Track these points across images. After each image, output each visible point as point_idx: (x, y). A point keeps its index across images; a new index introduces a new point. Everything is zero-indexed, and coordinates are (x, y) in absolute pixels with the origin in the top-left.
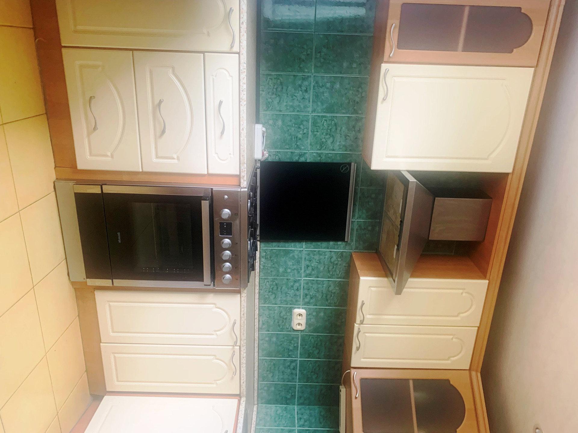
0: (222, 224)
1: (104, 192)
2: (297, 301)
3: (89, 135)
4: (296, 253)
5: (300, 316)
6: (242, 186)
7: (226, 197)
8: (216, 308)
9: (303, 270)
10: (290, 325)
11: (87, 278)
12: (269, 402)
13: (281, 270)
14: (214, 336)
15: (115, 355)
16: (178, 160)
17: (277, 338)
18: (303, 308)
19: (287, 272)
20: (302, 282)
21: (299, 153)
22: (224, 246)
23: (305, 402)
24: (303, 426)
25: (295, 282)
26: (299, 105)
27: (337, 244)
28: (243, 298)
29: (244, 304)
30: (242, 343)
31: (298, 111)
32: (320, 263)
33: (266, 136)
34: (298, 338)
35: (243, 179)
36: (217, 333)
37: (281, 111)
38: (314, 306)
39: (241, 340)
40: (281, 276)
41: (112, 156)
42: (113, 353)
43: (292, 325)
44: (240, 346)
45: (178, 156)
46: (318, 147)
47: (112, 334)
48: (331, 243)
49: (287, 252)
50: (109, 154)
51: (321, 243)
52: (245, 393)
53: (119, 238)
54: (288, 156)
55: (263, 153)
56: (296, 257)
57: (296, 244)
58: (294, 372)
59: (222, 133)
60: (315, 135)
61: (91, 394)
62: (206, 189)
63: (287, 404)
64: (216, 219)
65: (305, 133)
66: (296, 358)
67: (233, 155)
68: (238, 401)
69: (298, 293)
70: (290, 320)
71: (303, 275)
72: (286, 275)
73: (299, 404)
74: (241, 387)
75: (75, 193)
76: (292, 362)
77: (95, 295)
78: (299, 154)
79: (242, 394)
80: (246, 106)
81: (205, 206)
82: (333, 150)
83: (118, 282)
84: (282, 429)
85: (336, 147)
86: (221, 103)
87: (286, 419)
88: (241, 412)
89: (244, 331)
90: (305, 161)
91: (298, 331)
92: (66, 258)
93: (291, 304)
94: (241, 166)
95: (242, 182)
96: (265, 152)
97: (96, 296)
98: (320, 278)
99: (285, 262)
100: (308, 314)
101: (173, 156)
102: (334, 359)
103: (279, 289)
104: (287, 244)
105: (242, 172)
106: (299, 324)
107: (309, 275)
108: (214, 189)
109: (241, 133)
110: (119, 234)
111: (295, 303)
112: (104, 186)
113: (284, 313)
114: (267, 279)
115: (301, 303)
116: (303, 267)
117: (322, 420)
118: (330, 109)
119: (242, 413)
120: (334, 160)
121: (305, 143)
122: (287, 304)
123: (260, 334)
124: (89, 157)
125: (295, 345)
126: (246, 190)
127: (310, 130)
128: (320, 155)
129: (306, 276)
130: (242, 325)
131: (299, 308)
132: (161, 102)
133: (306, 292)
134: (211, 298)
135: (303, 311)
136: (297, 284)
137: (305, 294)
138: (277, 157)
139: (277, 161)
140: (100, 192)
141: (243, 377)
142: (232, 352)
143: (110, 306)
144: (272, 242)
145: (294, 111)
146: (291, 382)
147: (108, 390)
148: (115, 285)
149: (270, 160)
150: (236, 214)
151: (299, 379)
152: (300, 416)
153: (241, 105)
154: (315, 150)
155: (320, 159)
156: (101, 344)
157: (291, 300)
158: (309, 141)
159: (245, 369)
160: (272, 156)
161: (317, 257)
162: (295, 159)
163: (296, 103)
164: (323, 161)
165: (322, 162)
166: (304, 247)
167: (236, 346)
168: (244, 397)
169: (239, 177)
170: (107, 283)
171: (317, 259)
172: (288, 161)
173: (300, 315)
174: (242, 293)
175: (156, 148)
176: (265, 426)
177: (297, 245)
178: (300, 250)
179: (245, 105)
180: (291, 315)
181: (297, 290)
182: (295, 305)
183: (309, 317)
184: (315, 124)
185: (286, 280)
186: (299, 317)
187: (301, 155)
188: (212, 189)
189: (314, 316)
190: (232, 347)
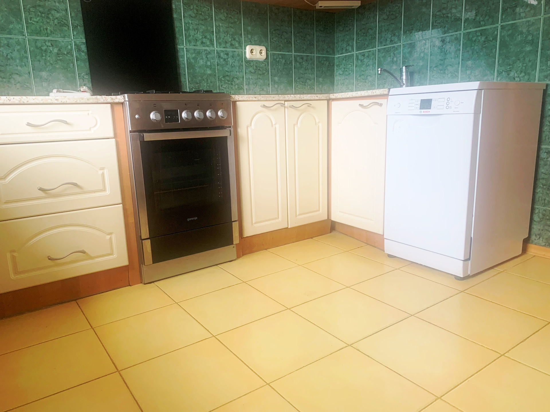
0: (167, 121)
1: (149, 237)
2: (238, 55)
3: (92, 258)
4: (189, 55)
5: (253, 52)
6: (122, 101)
7: (137, 116)
8: (251, 125)
9: (207, 48)
10: (262, 62)
11: (233, 244)
12: (333, 83)
13: (209, 72)
14: (277, 126)
15: (298, 215)
16: (104, 169)
17: (275, 76)
18: (245, 49)
19: (211, 66)
20: (219, 49)
21: (76, 51)
22: (190, 117)
23: (331, 49)
24: (352, 47)
25: (219, 57)
26: (18, 51)
27: (176, 9)
28: (240, 99)
29: (245, 97)
30: (281, 98)
31: (26, 52)
32: (197, 29)
33: (63, 90)
34: (274, 54)
35: (114, 99)
36: (274, 124)
37: (29, 73)
38: (242, 37)
39: (279, 100)
40: (215, 72)
41: (111, 234)
42: (296, 216)
43: (262, 60)
44: (285, 101)
45: (100, 169)
46: (66, 28)
47: (280, 219)
48: (175, 16)
49: (190, 66)
50: (108, 237)
51: (177, 27)
52: (326, 95)
53: (192, 219)
54: (83, 64)
55: (82, 92)
56: (194, 55)
57: (180, 56)
58: (305, 58)
60: (51, 32)
61: (330, 232)
62: (133, 139)
63: (334, 65)
64: (163, 127)
65: (51, 44)
66: (292, 57)
67: (89, 111)
68: (333, 101)
69: (231, 54)
70: (257, 62)
71: (212, 48)
72: (213, 67)
73: (334, 53)
74: (321, 99)
75: (153, 263)
76: (296, 61)
78: (77, 51)
79: (328, 98)
81: (149, 137)
82: (66, 10)
83: (234, 216)
84: (356, 67)
85: (62, 6)
86: (29, 124)
87: (347, 64)
88: (343, 95)
89: (271, 97)
90: (85, 44)
91: (268, 54)
92: (217, 265)
93: (242, 61)
95: (119, 101)
96: (82, 89)
97: (248, 236)
98: (213, 29)
99: (200, 67)
100: (250, 43)
101: (101, 174)
102: (291, 17)
103: (229, 74)
104: (182, 66)
105: (107, 101)
106: (261, 53)
107: (211, 41)
108: (130, 130)
109: (61, 102)
110: (189, 220)
111: (241, 57)
112: (143, 238)
113: (251, 69)
114: (219, 86)
115: (240, 50)
116: (204, 48)
117: (347, 29)
118: (17, 14)
120: (78, 10)
121: (63, 44)
122: (242, 66)
124: (115, 256)
125: (280, 57)
126: (126, 95)
127: (47, 38)
128: (75, 27)
129: (213, 45)
130: (265, 99)
131: (245, 53)
132: (41, 189)
133: (228, 45)
134: (242, 131)
135: (248, 48)
136: (222, 55)
137: (231, 46)
138: (86, 77)
139: (90, 77)
140: (149, 240)
141: (312, 97)
142: (290, 108)
143: (256, 223)
144: (181, 82)
145: (27, 58)
146: (314, 61)
147: (327, 218)
148: (237, 219)
149: (90, 85)
150: (155, 105)
151: (311, 53)
152: (344, 51)
154: (69, 32)
155: (80, 26)
156: (289, 227)
157: (238, 61)
158: (60, 40)
159: (305, 95)
160: (85, 83)
161: (192, 33)
162: (84, 56)
163: (15, 54)
164: (82, 23)
165: (83, 25)
166: (182, 47)
167: (285, 104)
168: (330, 96)
169: (113, 104)
170: (235, 226)
171: (193, 32)
172: (88, 64)
173: (252, 51)
174: (235, 100)
175: (95, 192)
176: (353, 83)
177: (181, 55)
178: (186, 51)
180: (252, 61)
181: (227, 54)
182: (242, 57)
183: (253, 43)
184: (38, 33)
185: (219, 67)
186: (254, 53)
187: (79, 50)
188: (131, 132)
189: (252, 37)
190: (285, 109)
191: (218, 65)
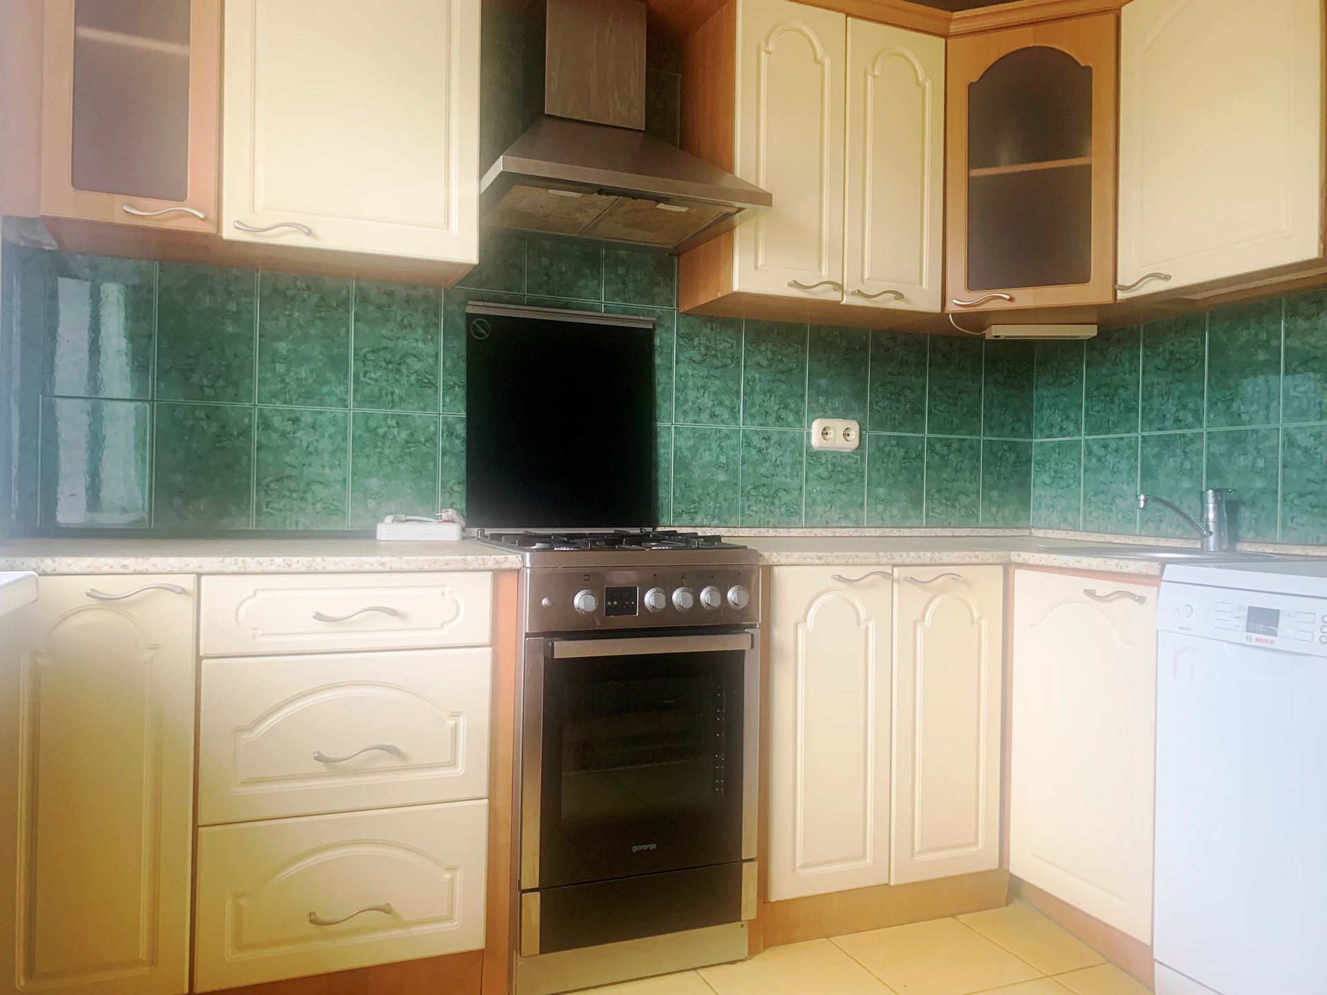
0: (610, 611)
1: (537, 886)
2: (793, 441)
3: (404, 925)
4: (681, 442)
5: (827, 434)
6: (519, 566)
7: (545, 602)
8: (805, 621)
9: (723, 427)
10: (848, 456)
11: (740, 920)
12: (1025, 503)
13: (722, 477)
14: (871, 624)
15: (917, 851)
16: (458, 716)
17: (879, 485)
18: (810, 427)
19: (727, 464)
20: (750, 428)
21: (445, 436)
22: (662, 605)
23: (1024, 420)
24: (1077, 422)
25: (749, 445)
26: (330, 437)
27: (661, 346)
28: (783, 561)
29: (795, 556)
30: (884, 560)
31: (345, 439)
32: (704, 387)
33: (406, 516)
34: (878, 438)
35: (502, 563)
36: (862, 618)
37: (345, 481)
38: (803, 401)
39: (878, 564)
40: (736, 477)
41: (453, 869)
42: (913, 855)
43: (849, 450)
44: (894, 566)
45: (451, 716)
46: (430, 391)
47: (869, 860)
48: (658, 360)
49: (682, 464)
50: (447, 876)
51: (660, 384)
52: (1001, 553)
53: (645, 847)
54: (453, 463)
55: (445, 521)
56: (691, 442)
57: (661, 443)
58: (955, 446)
59: (393, 613)
60: (401, 398)
61: (1007, 903)
62: (530, 650)
63: (1029, 461)
64: (598, 625)
65: (397, 424)
66: (923, 442)
67: (445, 586)
68: (1019, 568)
69: (775, 438)
70: (837, 454)
71: (733, 427)
72: (732, 466)
73: (1030, 433)
74: (987, 562)
75: (541, 953)
76: (932, 450)
77: (779, 901)
78: (447, 436)
79: (1004, 560)
80: (326, 558)
81: (566, 650)
82: (437, 355)
83: (749, 848)
84: (1085, 471)
85: (429, 349)
86: (319, 616)
87: (1062, 463)
88: (1043, 560)
89: (857, 557)
90: (463, 422)
91: (863, 437)
92: (695, 969)
93: (801, 454)
94: (471, 568)
95: (511, 566)
96: (445, 516)
97: (782, 898)
98: (740, 387)
99: (703, 467)
100: (822, 414)
101: (451, 726)
102: (925, 354)
103: (767, 481)
104: (663, 465)
105: (486, 566)
106: (846, 435)
107: (733, 411)
108: (527, 631)
109: (391, 568)
110: (635, 849)
111: (799, 445)
112: (524, 887)
113: (821, 471)
114: (743, 508)
115: (797, 430)
116: (715, 427)
117: (1064, 381)
118: (339, 364)
119: (1046, 559)
120: (460, 355)
121: (421, 423)
122: (801, 463)
123: (869, 525)
124: (456, 923)
125: (894, 443)
126: (528, 555)
127: (390, 412)
128: (449, 388)
129: (736, 419)
130: (843, 562)
131: (809, 435)
132: (319, 758)
133: (771, 419)
134: (782, 634)
135: (817, 426)
136: (755, 440)
137: (777, 421)
138: (456, 488)
139: (464, 489)
140: (538, 894)
141: (963, 558)
142: (906, 583)
143: (804, 866)
144: (657, 498)
145: (345, 450)
146: (979, 451)
147: (996, 866)
148: (754, 856)
149: (462, 505)
150: (587, 578)
151: (972, 434)
152: (1055, 431)
153: (324, 568)
154: (436, 399)
155: (459, 386)
156: (892, 883)
157: (792, 452)
158: (416, 414)
159: (944, 554)
160: (454, 501)
161: (692, 395)
162: (459, 445)
163: (325, 444)
164: (464, 379)
165: (465, 383)
166: (668, 424)
167: (892, 575)
168: (1010, 556)
169: (497, 573)
170: (749, 874)
171: (695, 393)
172: (463, 463)
173: (825, 433)
174: (771, 563)
175: (431, 768)
176: (1079, 509)
177: (663, 441)
178: (675, 434)
179: (324, 560)
180: (825, 453)
181: (767, 439)
182: (802, 445)
183: (830, 413)
184: (374, 400)
185: (745, 466)
186: (830, 436)
187: (451, 433)
188: (527, 635)
189: (827, 401)
190: (894, 584)
191: (743, 463)
